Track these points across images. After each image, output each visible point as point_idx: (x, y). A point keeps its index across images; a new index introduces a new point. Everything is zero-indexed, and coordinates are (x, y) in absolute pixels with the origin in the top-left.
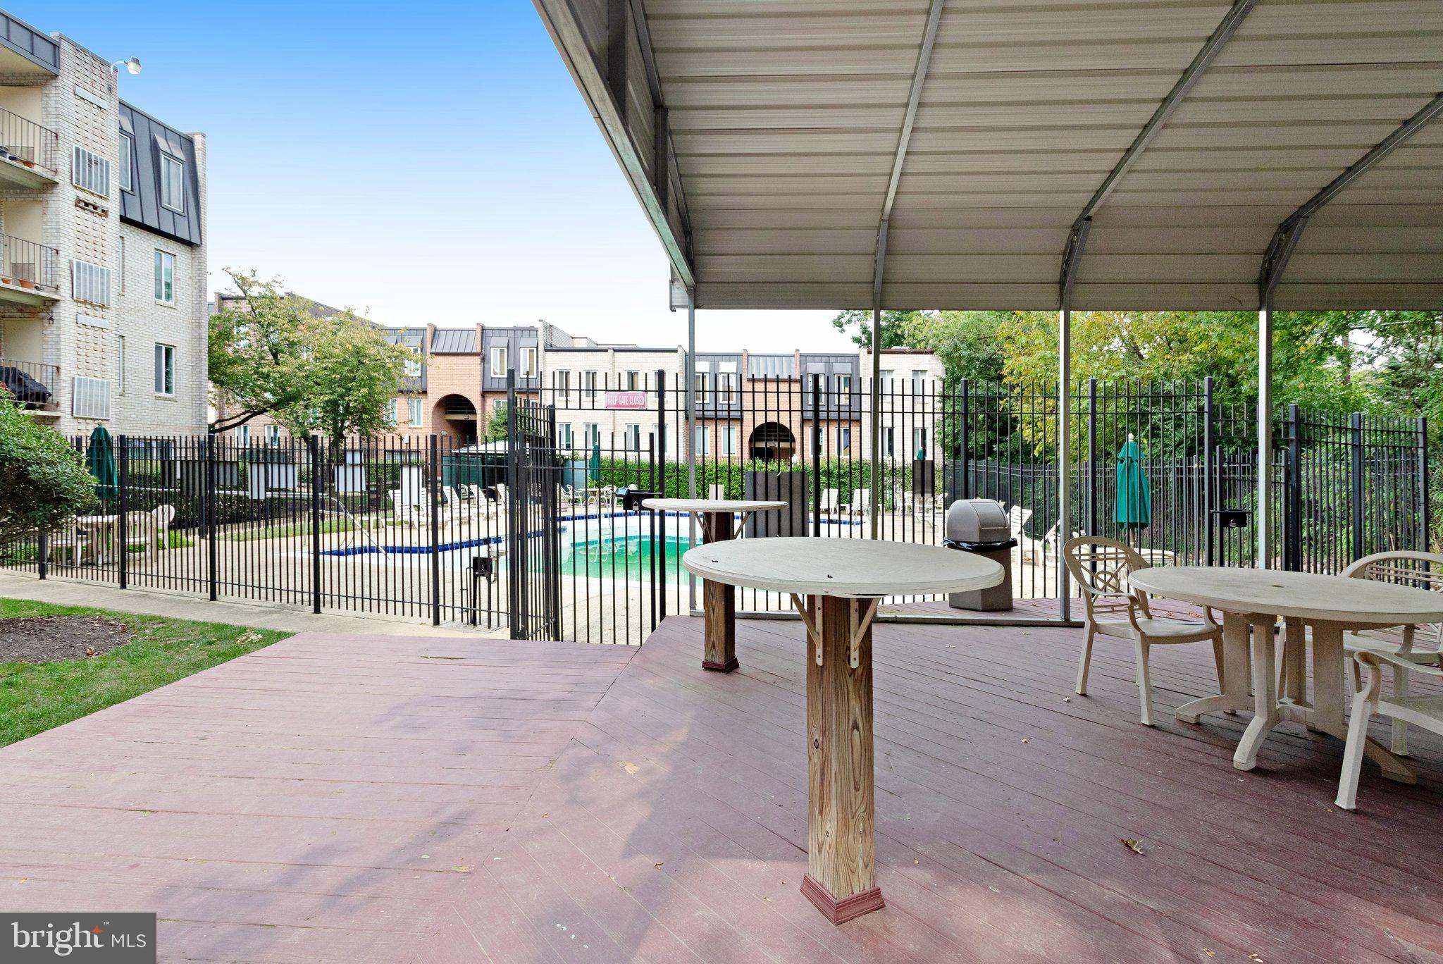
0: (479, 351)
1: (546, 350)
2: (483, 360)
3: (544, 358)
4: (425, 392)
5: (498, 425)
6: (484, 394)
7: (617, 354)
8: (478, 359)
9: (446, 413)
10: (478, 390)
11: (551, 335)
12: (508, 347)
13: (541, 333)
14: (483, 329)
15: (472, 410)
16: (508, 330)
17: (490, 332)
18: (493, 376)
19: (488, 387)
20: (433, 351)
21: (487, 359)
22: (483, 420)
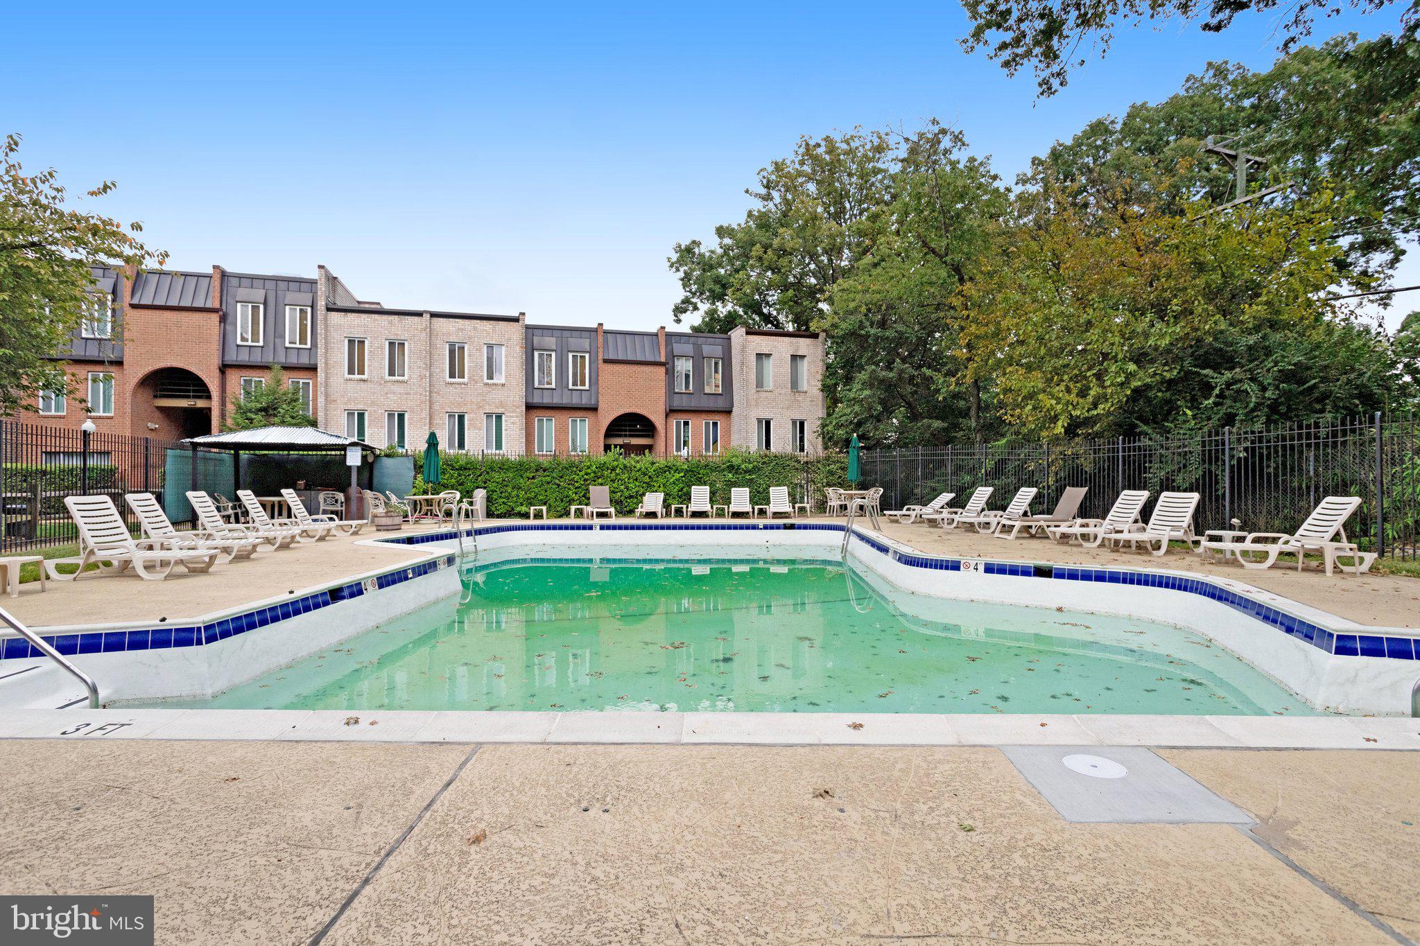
0: (217, 305)
1: (329, 309)
2: (223, 319)
3: (326, 319)
4: (119, 363)
5: (250, 411)
6: (224, 368)
7: (435, 320)
8: (215, 318)
9: (155, 397)
10: (215, 361)
11: (334, 291)
12: (265, 304)
13: (322, 288)
14: (224, 275)
15: (204, 392)
16: (264, 279)
17: (234, 282)
18: (239, 342)
19: (232, 357)
20: (135, 301)
21: (230, 319)
22: (223, 403)
